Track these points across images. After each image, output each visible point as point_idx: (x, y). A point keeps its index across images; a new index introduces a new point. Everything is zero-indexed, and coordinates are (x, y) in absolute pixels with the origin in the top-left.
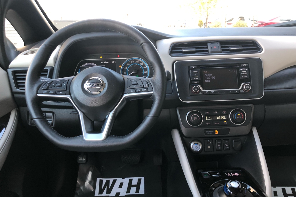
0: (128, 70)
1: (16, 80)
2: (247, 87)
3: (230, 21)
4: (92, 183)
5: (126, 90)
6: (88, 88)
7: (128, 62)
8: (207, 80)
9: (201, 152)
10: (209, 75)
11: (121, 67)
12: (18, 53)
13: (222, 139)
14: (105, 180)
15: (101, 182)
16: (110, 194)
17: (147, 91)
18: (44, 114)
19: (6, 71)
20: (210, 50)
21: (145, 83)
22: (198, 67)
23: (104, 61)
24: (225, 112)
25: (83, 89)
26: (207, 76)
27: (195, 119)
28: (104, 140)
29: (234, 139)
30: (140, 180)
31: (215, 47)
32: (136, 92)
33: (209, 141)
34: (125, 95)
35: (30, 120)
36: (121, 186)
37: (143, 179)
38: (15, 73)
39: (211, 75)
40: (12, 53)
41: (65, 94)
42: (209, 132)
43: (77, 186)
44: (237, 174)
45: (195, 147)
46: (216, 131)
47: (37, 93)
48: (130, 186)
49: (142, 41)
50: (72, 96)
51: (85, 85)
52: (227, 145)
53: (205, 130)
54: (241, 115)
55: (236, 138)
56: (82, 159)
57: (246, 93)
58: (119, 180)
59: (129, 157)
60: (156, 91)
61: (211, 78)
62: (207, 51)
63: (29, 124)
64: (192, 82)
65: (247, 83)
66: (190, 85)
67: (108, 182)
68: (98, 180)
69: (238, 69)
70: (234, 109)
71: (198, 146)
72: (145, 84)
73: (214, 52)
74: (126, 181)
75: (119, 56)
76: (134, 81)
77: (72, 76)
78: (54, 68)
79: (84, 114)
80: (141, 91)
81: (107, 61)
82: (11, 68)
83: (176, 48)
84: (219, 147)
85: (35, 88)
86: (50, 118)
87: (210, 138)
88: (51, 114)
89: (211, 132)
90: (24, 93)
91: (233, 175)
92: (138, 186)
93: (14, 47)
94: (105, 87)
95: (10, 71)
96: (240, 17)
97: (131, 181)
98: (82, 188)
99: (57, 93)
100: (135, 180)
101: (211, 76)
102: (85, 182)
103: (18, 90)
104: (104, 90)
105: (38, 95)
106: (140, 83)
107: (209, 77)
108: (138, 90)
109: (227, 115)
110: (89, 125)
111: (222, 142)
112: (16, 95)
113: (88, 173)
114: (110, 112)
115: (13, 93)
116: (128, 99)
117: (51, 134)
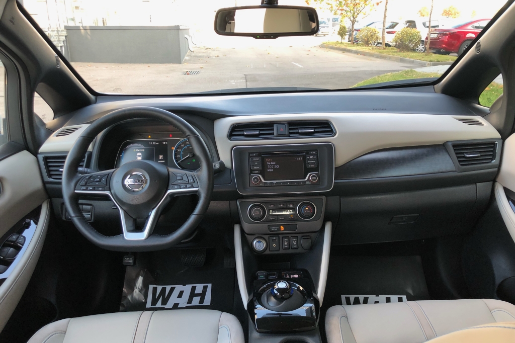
0: (182, 153)
1: (47, 167)
2: (313, 178)
3: (393, 26)
4: (143, 292)
5: (170, 186)
6: (129, 185)
7: (183, 143)
8: (269, 169)
9: (265, 251)
10: (272, 163)
11: (174, 149)
12: (50, 131)
13: (290, 236)
14: (159, 288)
15: (155, 290)
16: (166, 305)
17: (193, 187)
18: (81, 206)
19: (36, 156)
20: (275, 134)
21: (190, 178)
22: (260, 154)
23: (152, 141)
24: (291, 206)
25: (124, 186)
26: (269, 165)
27: (258, 213)
28: (146, 239)
29: (303, 236)
30: (205, 288)
31: (282, 130)
32: (180, 188)
33: (274, 238)
34: (169, 191)
35: (64, 213)
36: (180, 295)
37: (210, 286)
38: (46, 159)
39: (274, 163)
40: (43, 132)
41: (105, 190)
42: (273, 228)
43: (123, 295)
44: (296, 276)
45: (259, 245)
46: (282, 227)
47: (75, 190)
48: (193, 295)
49: (188, 133)
50: (112, 191)
51: (126, 181)
52: (295, 243)
53: (269, 225)
54: (309, 209)
55: (306, 235)
56: (129, 260)
57: (313, 185)
58: (179, 288)
59: (192, 258)
60: (201, 187)
61: (274, 167)
62: (273, 134)
63: (64, 219)
64: (252, 171)
65: (314, 174)
66: (250, 174)
67: (164, 290)
68: (151, 287)
69: (304, 157)
70: (301, 201)
71: (261, 244)
72: (191, 180)
73: (280, 136)
74: (187, 289)
75: (171, 136)
76: (179, 176)
77: (113, 168)
78: (93, 154)
79: (125, 212)
80: (186, 187)
81: (156, 141)
82: (41, 153)
83: (236, 131)
84: (286, 245)
85: (73, 184)
86: (88, 211)
87: (277, 235)
88: (89, 207)
89: (276, 228)
90: (60, 183)
91: (292, 276)
92: (203, 295)
93: (44, 124)
94: (146, 183)
95: (41, 157)
96: (408, 22)
97: (194, 289)
98: (129, 298)
99: (96, 189)
100: (199, 288)
101: (274, 165)
102: (134, 290)
103: (51, 180)
104: (146, 186)
105: (76, 191)
106: (185, 178)
107: (271, 165)
108: (182, 187)
109: (294, 209)
110: (131, 223)
111: (289, 240)
112: (48, 186)
113: (137, 277)
114: (153, 209)
115: (44, 183)
116: (172, 195)
117: (91, 233)
